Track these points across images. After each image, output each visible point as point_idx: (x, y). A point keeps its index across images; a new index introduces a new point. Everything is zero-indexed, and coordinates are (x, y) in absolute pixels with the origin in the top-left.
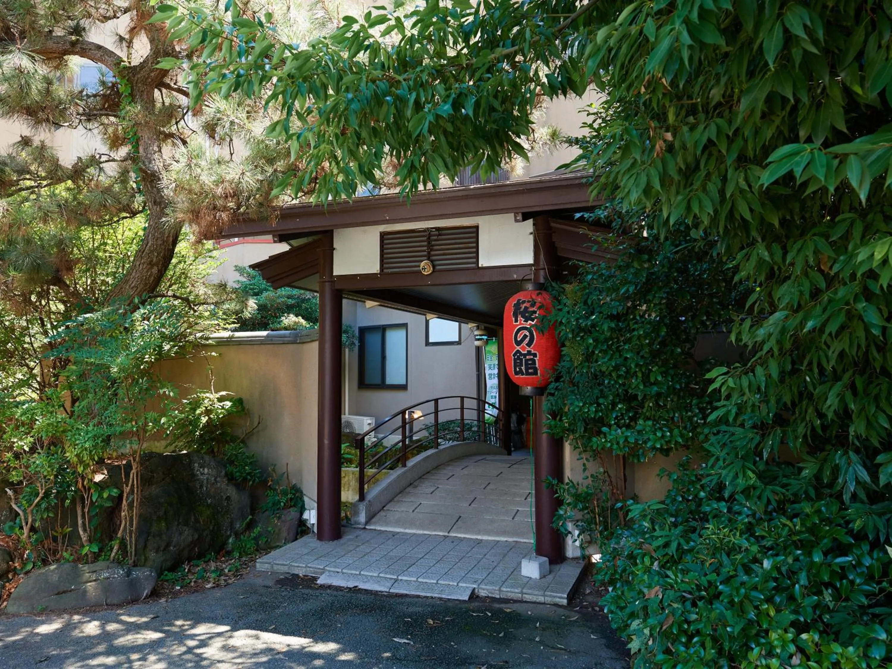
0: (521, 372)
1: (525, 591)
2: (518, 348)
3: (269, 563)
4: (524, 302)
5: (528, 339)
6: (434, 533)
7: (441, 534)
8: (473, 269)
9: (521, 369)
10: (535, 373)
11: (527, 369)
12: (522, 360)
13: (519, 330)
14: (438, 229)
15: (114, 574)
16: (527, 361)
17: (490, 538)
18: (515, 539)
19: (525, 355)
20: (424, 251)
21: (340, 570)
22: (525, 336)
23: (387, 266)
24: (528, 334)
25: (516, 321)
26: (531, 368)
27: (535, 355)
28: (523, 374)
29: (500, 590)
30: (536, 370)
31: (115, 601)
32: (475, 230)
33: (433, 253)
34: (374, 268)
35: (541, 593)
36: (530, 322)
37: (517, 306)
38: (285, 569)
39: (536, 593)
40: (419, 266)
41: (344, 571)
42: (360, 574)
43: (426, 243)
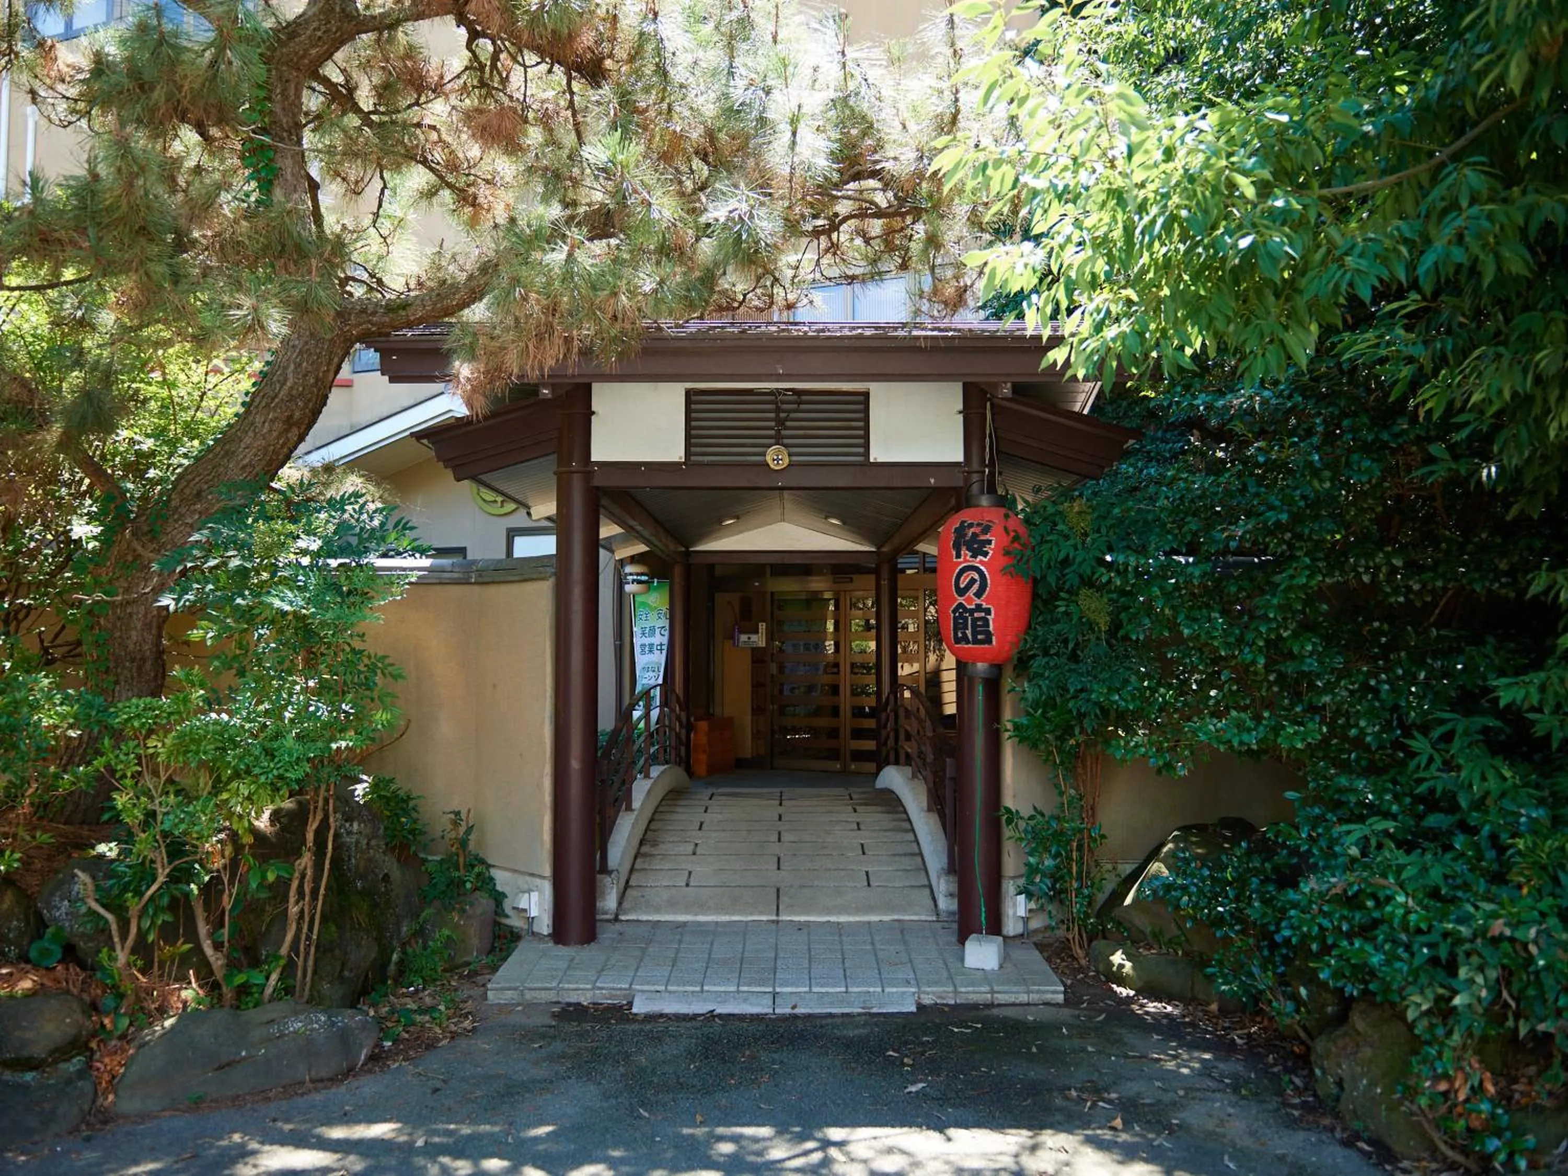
0: (965, 639)
1: (996, 988)
2: (961, 600)
3: (515, 989)
4: (971, 525)
5: (976, 587)
6: (750, 918)
7: (764, 918)
8: (860, 465)
9: (964, 634)
10: (988, 641)
11: (974, 634)
12: (966, 619)
13: (963, 571)
14: (795, 392)
15: (312, 1022)
16: (975, 620)
17: (852, 919)
18: (896, 917)
19: (972, 612)
20: (771, 428)
21: (662, 988)
22: (973, 581)
23: (698, 449)
24: (976, 577)
25: (958, 556)
26: (981, 633)
27: (988, 612)
28: (968, 642)
29: (956, 992)
30: (989, 635)
31: (323, 1074)
32: (861, 398)
33: (784, 432)
34: (677, 453)
35: (1022, 988)
36: (980, 558)
37: (961, 532)
38: (552, 996)
39: (1015, 989)
40: (764, 454)
41: (670, 988)
42: (702, 991)
43: (772, 415)
